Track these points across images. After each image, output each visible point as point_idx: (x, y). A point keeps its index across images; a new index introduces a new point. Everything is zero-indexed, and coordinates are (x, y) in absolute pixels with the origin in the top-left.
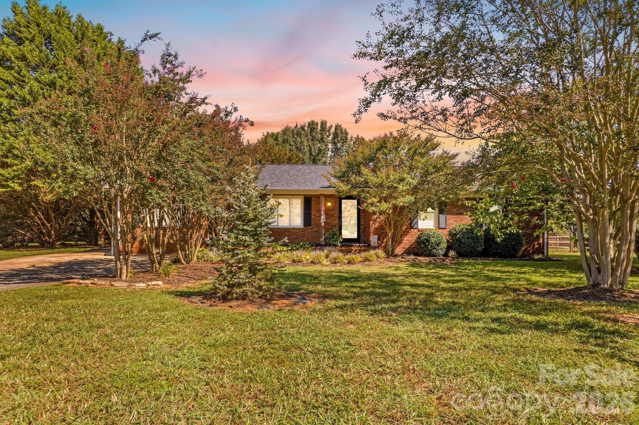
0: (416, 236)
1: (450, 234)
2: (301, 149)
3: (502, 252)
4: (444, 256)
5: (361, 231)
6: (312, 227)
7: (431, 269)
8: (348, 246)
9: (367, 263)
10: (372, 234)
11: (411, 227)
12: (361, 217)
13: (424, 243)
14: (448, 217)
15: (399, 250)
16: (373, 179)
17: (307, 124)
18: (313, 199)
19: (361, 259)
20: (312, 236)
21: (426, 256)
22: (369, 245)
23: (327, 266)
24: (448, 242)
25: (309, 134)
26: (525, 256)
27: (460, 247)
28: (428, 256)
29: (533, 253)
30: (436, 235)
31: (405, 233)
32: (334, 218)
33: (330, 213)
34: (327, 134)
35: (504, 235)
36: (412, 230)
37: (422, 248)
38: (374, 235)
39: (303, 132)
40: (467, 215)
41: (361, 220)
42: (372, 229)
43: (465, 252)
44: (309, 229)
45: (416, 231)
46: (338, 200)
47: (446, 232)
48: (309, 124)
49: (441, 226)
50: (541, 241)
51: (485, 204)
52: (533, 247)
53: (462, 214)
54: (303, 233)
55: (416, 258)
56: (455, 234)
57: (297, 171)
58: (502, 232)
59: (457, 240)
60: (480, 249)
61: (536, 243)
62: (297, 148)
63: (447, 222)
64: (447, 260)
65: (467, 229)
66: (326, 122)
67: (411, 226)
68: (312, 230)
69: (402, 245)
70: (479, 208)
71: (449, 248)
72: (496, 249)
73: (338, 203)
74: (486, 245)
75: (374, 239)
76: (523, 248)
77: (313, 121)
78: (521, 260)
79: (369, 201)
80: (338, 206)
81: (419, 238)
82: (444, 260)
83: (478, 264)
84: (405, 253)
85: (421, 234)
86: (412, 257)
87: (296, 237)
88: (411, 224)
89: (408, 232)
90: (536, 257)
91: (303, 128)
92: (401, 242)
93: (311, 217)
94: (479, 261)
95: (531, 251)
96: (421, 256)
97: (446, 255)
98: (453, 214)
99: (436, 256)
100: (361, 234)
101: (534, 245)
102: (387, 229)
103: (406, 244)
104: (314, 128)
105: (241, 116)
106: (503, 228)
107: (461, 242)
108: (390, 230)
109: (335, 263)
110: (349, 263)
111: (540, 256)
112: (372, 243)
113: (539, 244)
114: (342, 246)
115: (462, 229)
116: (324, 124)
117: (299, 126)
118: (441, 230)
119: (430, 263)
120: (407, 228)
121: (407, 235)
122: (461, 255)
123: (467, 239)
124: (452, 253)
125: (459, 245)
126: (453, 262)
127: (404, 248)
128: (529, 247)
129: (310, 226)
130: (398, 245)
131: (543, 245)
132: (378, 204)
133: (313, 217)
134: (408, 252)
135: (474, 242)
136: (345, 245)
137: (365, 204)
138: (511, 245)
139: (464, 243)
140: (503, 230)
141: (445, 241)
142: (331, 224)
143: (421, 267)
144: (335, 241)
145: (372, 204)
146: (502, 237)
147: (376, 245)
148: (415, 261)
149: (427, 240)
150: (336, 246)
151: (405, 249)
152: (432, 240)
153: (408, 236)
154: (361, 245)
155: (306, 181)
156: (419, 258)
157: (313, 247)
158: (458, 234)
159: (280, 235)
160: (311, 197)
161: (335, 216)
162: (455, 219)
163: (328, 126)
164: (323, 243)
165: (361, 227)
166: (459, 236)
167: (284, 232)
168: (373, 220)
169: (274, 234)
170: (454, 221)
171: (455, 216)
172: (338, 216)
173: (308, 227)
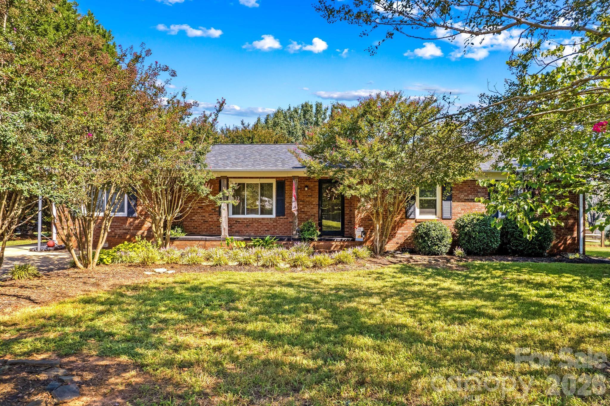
0: (413, 228)
1: (456, 226)
2: (293, 133)
3: (524, 249)
4: (448, 254)
5: (346, 222)
6: (285, 217)
7: (428, 277)
8: (327, 240)
9: (340, 266)
10: (357, 226)
11: (407, 218)
12: (346, 205)
13: (422, 237)
14: (454, 204)
15: (390, 246)
16: (352, 154)
17: (300, 107)
18: (287, 183)
19: (331, 261)
20: (286, 227)
21: (425, 255)
22: (354, 240)
23: (283, 271)
24: (453, 235)
25: (302, 117)
26: (555, 255)
27: (469, 242)
28: (428, 255)
29: (566, 250)
30: (438, 227)
31: (399, 225)
32: (312, 206)
33: (308, 199)
34: (323, 117)
35: (537, 229)
36: (408, 220)
37: (420, 244)
38: (360, 226)
39: (296, 115)
40: (479, 201)
42: (357, 220)
43: (476, 249)
44: (282, 219)
45: (413, 222)
46: (317, 183)
47: (451, 223)
48: (303, 106)
49: (445, 216)
50: (575, 235)
51: (508, 184)
52: (565, 243)
53: (473, 200)
54: (275, 224)
55: (411, 258)
56: (463, 227)
57: (272, 150)
58: (533, 226)
59: (466, 234)
60: (495, 246)
61: (569, 237)
62: (289, 132)
63: (453, 211)
64: (452, 260)
65: (478, 220)
66: (321, 104)
67: (406, 216)
68: (285, 220)
69: (395, 240)
70: (500, 189)
71: (455, 244)
72: (517, 246)
73: (317, 187)
74: (503, 241)
75: (358, 232)
76: (552, 245)
77: (306, 105)
78: (551, 261)
79: (347, 182)
80: (317, 191)
81: (416, 231)
82: (448, 261)
83: (495, 269)
84: (399, 250)
85: (418, 226)
86: (407, 255)
87: (266, 229)
88: (406, 212)
89: (403, 223)
90: (571, 256)
91: (296, 111)
92: (393, 236)
93: (284, 205)
94: (496, 263)
95: (561, 248)
96: (419, 254)
97: (451, 253)
98: (460, 200)
99: (438, 254)
100: (346, 226)
101: (566, 240)
102: (374, 220)
103: (399, 239)
104: (308, 111)
105: (157, 63)
106: (534, 219)
107: (470, 236)
108: (378, 220)
109: (295, 266)
110: (314, 266)
111: (577, 256)
112: (357, 237)
113: (574, 239)
114: (320, 240)
115: (473, 220)
116: (319, 106)
117: (292, 109)
118: (445, 221)
119: (429, 265)
120: (402, 218)
121: (401, 226)
122: (469, 253)
123: (479, 233)
124: (459, 251)
125: (468, 241)
126: (461, 263)
127: (397, 243)
128: (559, 242)
129: (284, 215)
130: (390, 239)
131: (578, 240)
132: (358, 187)
133: (288, 205)
134: (402, 249)
135: (487, 236)
136: (324, 239)
137: (341, 187)
138: (537, 241)
139: (474, 238)
140: (534, 223)
141: (450, 235)
142: (308, 213)
143: (416, 274)
144: (310, 235)
145: (350, 187)
146: (533, 233)
147: (361, 239)
148: (409, 261)
149: (427, 234)
151: (399, 245)
152: (433, 234)
153: (402, 228)
154: (344, 239)
155: (277, 161)
156: (415, 257)
157: (284, 242)
158: (466, 226)
159: (247, 226)
160: (285, 181)
161: (314, 203)
162: (462, 207)
163: (323, 109)
164: (297, 237)
165: (346, 217)
166: (468, 229)
167: (252, 223)
168: (359, 208)
169: (240, 225)
170: (462, 210)
171: (463, 203)
172: (317, 203)
173: (281, 217)
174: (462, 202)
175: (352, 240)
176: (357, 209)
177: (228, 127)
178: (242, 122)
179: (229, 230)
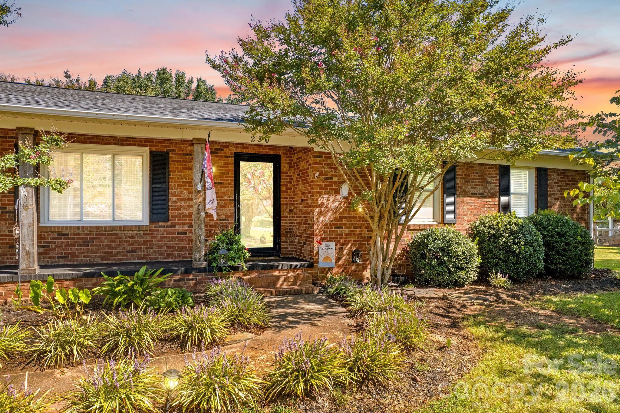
4: (476, 283)
5: (283, 231)
6: (170, 223)
8: (265, 268)
10: (319, 239)
12: (283, 201)
14: (460, 200)
17: (155, 74)
18: (173, 157)
20: (171, 244)
22: (312, 264)
25: (158, 87)
32: (222, 203)
34: (186, 90)
38: (323, 240)
39: (149, 84)
41: (283, 208)
42: (317, 228)
44: (163, 228)
46: (232, 160)
48: (158, 73)
49: (447, 219)
54: (148, 238)
66: (183, 74)
68: (171, 230)
71: (486, 267)
73: (232, 167)
75: (325, 251)
77: (164, 71)
80: (231, 174)
85: (418, 237)
86: (416, 290)
87: (129, 248)
91: (149, 78)
93: (167, 200)
100: (283, 239)
102: (374, 227)
104: (167, 79)
112: (321, 259)
114: (251, 268)
116: (180, 77)
117: (143, 76)
124: (500, 278)
129: (167, 220)
133: (174, 199)
136: (256, 266)
139: (517, 255)
147: (332, 264)
149: (446, 251)
150: (235, 269)
154: (294, 264)
157: (177, 277)
158: (501, 235)
159: (86, 244)
160: (168, 153)
161: (226, 197)
162: (469, 206)
163: (186, 81)
164: (204, 264)
165: (283, 223)
166: (504, 240)
167: (98, 236)
168: (320, 207)
169: (71, 242)
170: (468, 209)
171: (470, 199)
172: (232, 198)
173: (160, 224)
174: (469, 197)
175: (308, 266)
176: (317, 207)
177: (39, 79)
178: (66, 73)
179: (39, 254)
